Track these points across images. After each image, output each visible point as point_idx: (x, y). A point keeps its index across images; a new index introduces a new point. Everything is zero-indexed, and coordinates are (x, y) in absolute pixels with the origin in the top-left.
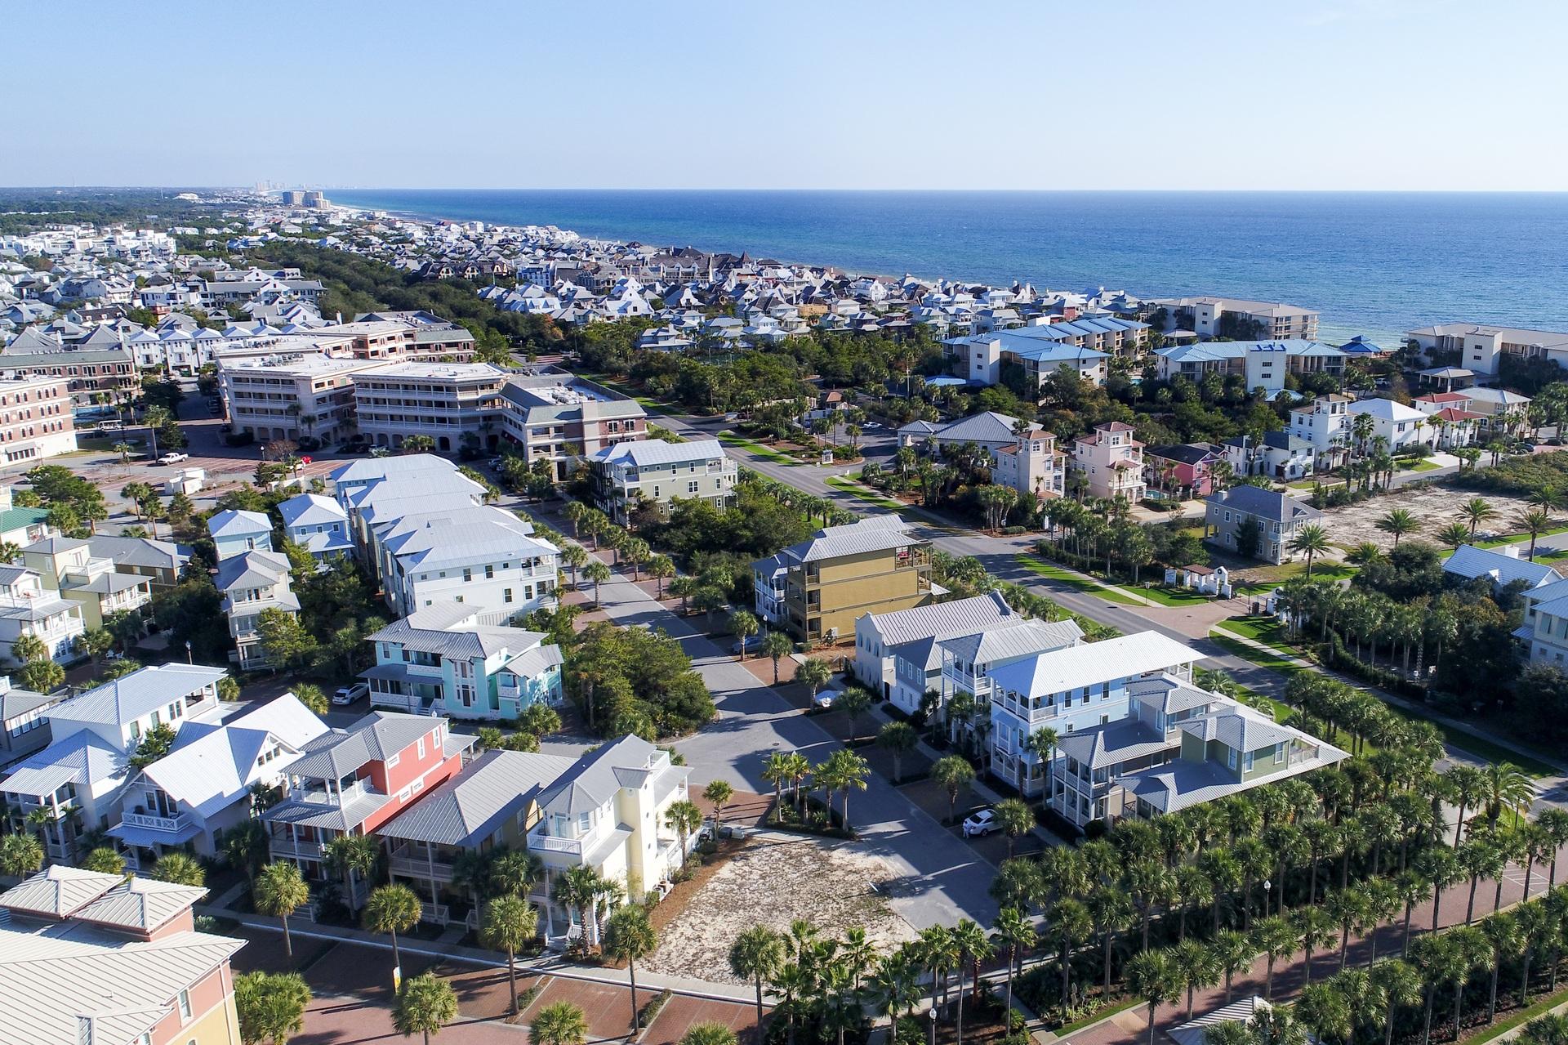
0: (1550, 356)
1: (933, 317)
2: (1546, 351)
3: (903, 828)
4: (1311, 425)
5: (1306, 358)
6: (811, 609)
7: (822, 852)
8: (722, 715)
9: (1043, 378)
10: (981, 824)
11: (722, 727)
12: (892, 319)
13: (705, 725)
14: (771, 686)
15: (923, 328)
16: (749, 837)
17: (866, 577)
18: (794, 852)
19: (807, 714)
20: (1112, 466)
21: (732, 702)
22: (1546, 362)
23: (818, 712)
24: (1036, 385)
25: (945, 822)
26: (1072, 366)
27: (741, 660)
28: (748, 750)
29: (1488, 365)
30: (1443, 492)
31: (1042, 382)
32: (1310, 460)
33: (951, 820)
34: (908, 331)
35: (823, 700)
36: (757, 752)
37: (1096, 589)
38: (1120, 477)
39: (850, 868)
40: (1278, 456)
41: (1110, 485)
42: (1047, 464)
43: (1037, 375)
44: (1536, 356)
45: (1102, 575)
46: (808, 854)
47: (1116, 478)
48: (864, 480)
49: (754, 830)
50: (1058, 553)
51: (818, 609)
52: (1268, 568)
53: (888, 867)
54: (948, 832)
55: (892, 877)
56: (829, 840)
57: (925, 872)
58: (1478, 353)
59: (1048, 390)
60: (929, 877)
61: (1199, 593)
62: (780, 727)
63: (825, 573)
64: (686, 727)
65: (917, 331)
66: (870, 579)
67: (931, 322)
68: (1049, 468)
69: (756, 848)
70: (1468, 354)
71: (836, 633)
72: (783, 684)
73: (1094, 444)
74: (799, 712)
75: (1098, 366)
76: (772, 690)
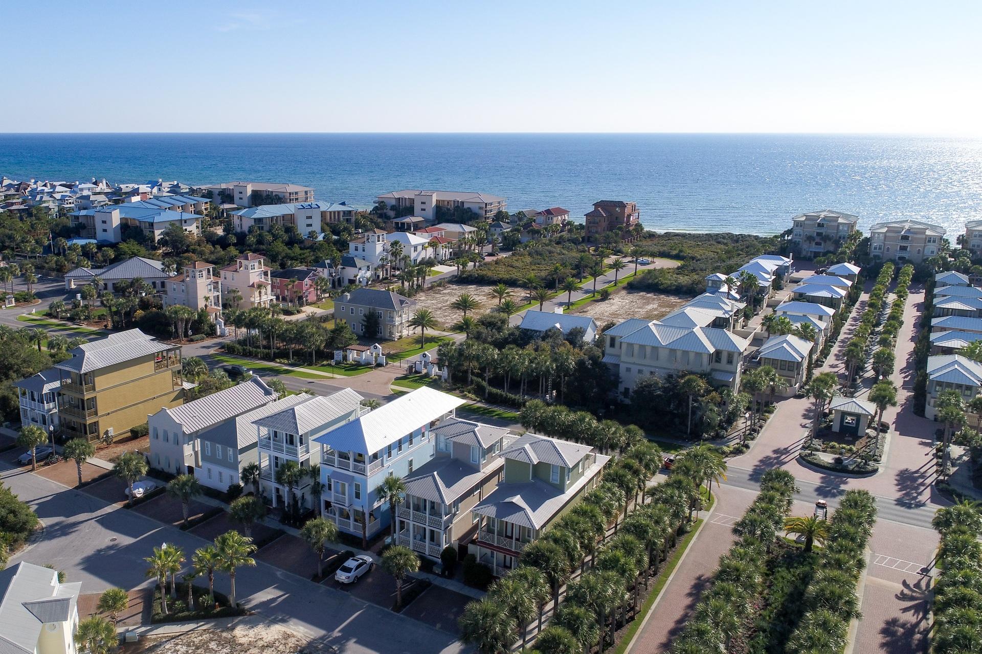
0: (466, 206)
1: (45, 202)
2: (463, 203)
3: (281, 593)
4: (364, 250)
5: (330, 212)
6: (90, 415)
7: (224, 634)
8: (44, 522)
9: (158, 235)
10: (352, 573)
11: (50, 534)
12: (12, 204)
13: (33, 536)
14: (76, 488)
15: (39, 210)
16: (143, 636)
17: (132, 381)
18: (197, 640)
19: (126, 507)
20: (253, 286)
21: (45, 509)
22: (465, 209)
23: (135, 504)
24: (153, 240)
25: (316, 578)
26: (178, 224)
27: (33, 470)
28: (89, 551)
29: (430, 213)
30: (454, 287)
31: (157, 238)
32: (369, 274)
33: (320, 575)
34: (28, 212)
35: (136, 491)
36: (99, 551)
37: (287, 372)
38: (260, 292)
39: (260, 643)
40: (350, 272)
41: (252, 299)
42: (209, 287)
43: (153, 232)
44: (458, 207)
45: (286, 361)
46: (211, 640)
47: (257, 294)
48: (49, 315)
49: (143, 629)
50: (244, 350)
51: (96, 413)
52: (390, 343)
53: (295, 633)
54: (323, 587)
55: (305, 642)
56: (224, 619)
57: (330, 629)
58: (423, 206)
59: (163, 242)
60: (336, 633)
61: (361, 365)
62: (107, 522)
63: (101, 382)
64: (15, 541)
65: (35, 212)
66: (137, 382)
67: (44, 205)
68: (211, 290)
69: (155, 647)
70: (417, 207)
71: (112, 433)
72: (87, 484)
73: (236, 271)
74: (117, 506)
75: (195, 225)
76: (79, 491)
